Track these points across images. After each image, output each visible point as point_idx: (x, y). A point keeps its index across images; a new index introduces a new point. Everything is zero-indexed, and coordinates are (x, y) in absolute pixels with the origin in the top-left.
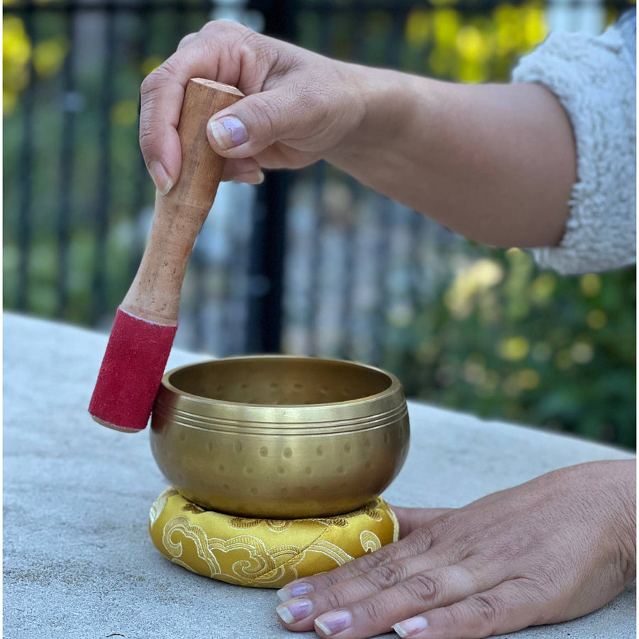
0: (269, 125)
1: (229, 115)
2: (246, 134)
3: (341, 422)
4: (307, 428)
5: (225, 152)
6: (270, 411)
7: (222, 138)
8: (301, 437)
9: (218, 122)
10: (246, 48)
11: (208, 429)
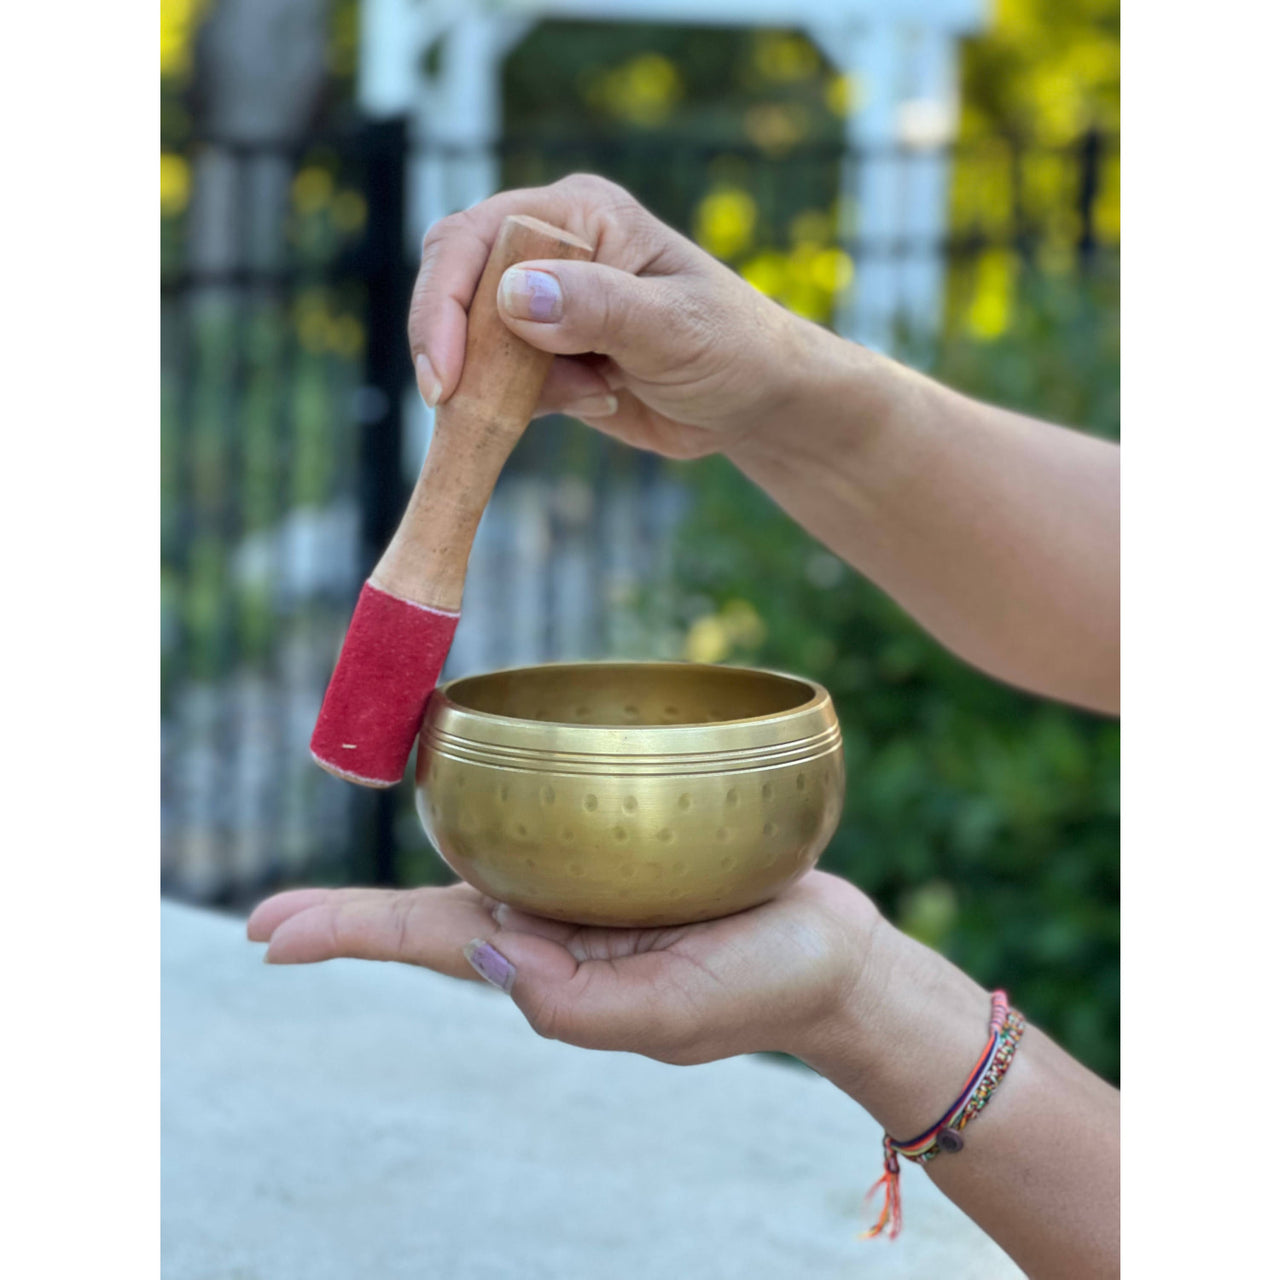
0: (602, 315)
1: (548, 272)
2: (559, 310)
3: (731, 754)
4: (675, 764)
5: (512, 320)
6: (602, 734)
7: (514, 297)
8: (666, 778)
9: (523, 273)
10: (612, 220)
11: (501, 766)
